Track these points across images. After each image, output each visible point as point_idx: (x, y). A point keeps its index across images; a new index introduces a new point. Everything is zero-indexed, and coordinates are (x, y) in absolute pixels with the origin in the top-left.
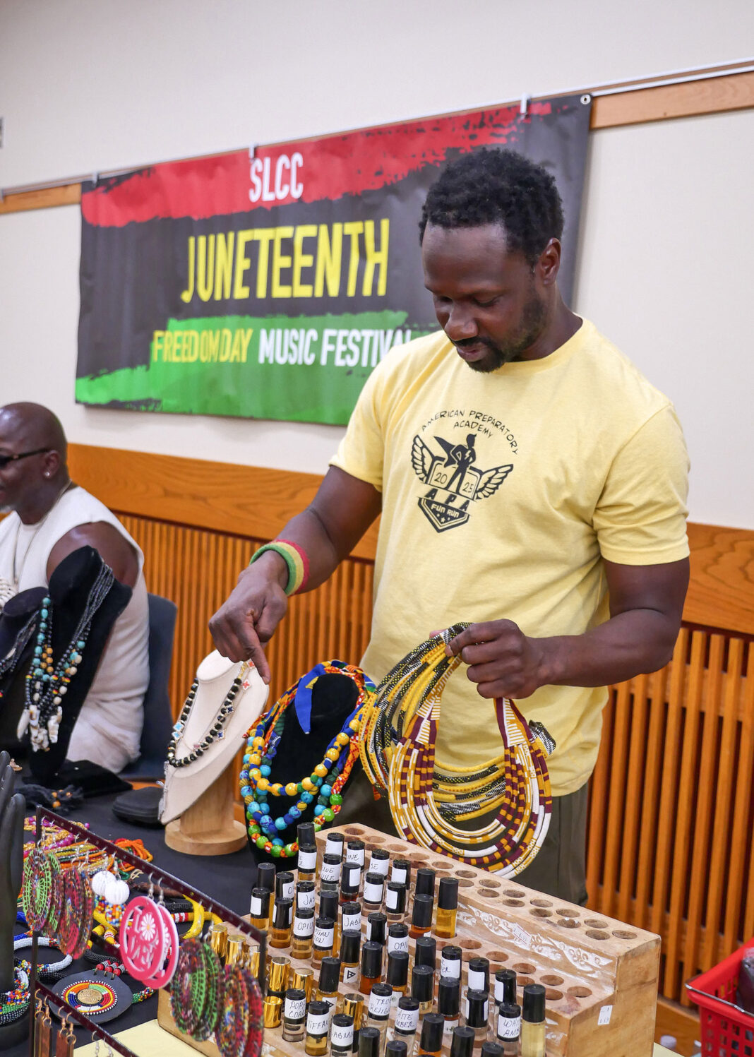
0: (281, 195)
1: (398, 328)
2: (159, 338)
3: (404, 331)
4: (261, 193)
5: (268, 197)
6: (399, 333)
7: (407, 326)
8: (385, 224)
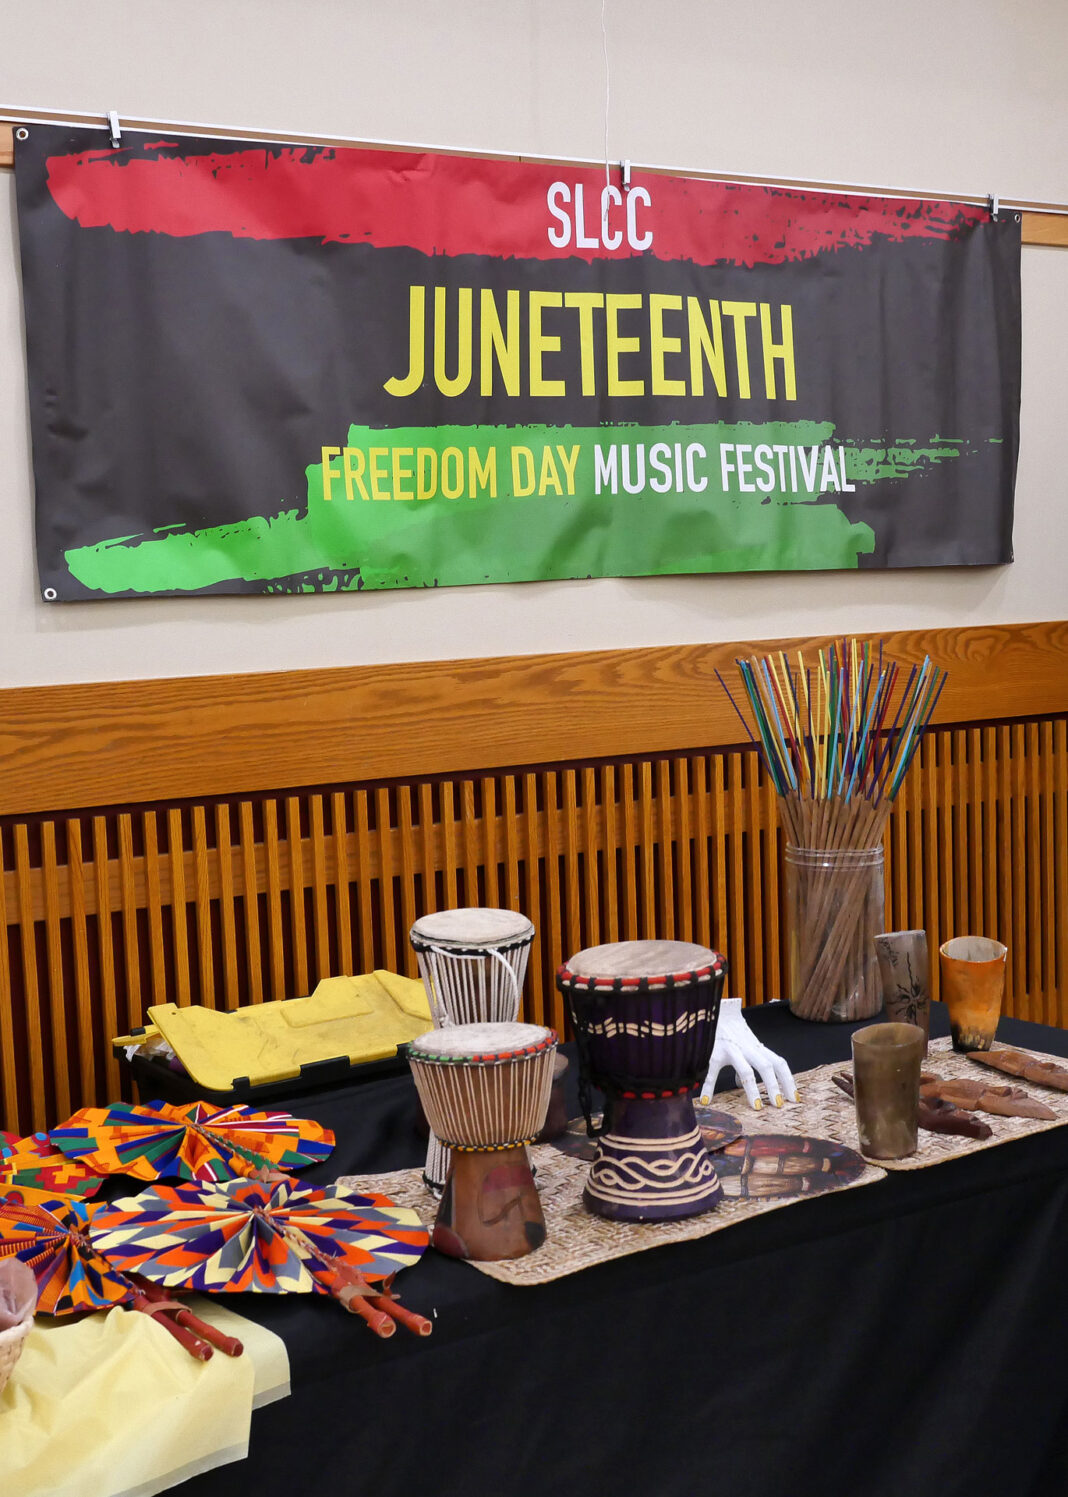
0: (612, 245)
1: (826, 443)
2: (332, 457)
3: (835, 447)
4: (569, 235)
5: (585, 243)
6: (828, 448)
7: (838, 441)
8: (786, 311)
